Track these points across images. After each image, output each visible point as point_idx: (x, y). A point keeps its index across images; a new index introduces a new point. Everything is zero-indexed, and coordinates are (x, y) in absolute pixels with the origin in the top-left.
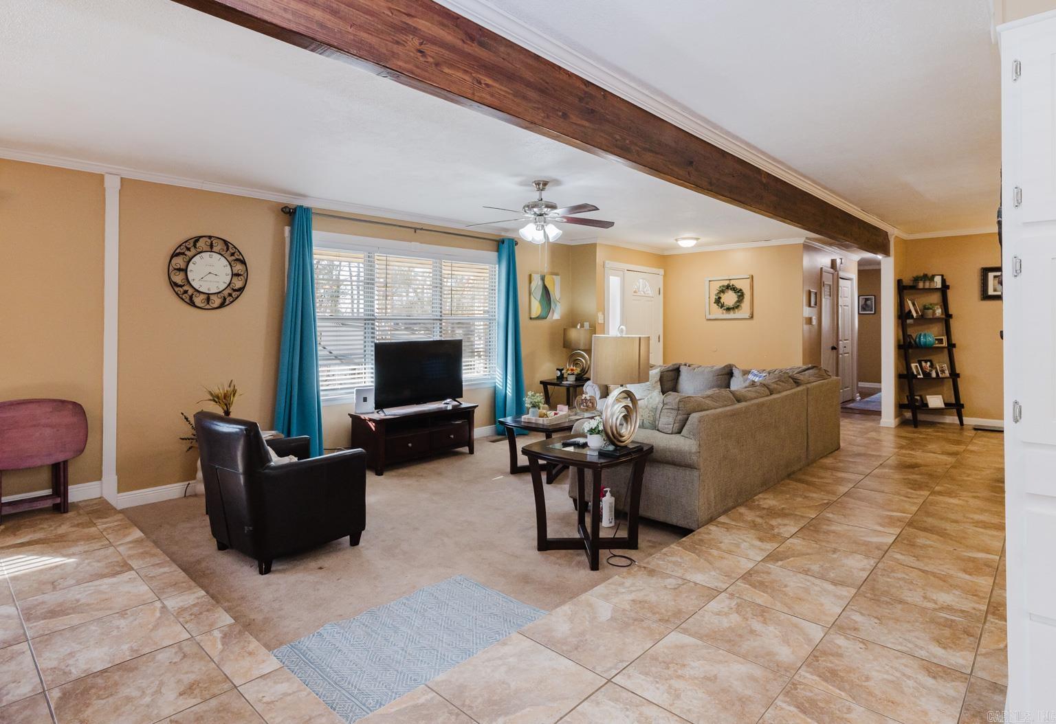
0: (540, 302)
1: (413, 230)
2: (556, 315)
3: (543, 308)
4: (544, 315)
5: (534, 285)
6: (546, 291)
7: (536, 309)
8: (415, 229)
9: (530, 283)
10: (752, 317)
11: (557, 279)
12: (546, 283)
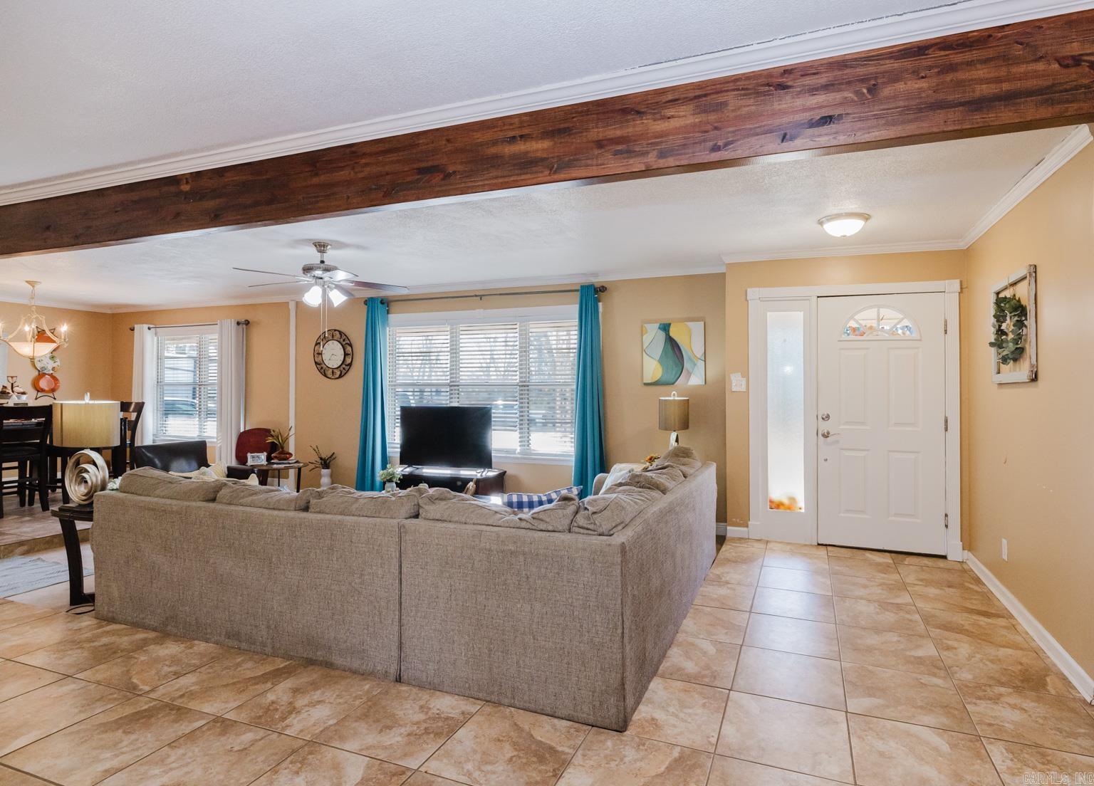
0: (660, 361)
1: (479, 298)
2: (695, 379)
3: (665, 370)
4: (670, 378)
5: (647, 339)
6: (673, 346)
7: (653, 368)
8: (481, 297)
9: (642, 336)
10: (1035, 379)
11: (697, 327)
12: (671, 334)
